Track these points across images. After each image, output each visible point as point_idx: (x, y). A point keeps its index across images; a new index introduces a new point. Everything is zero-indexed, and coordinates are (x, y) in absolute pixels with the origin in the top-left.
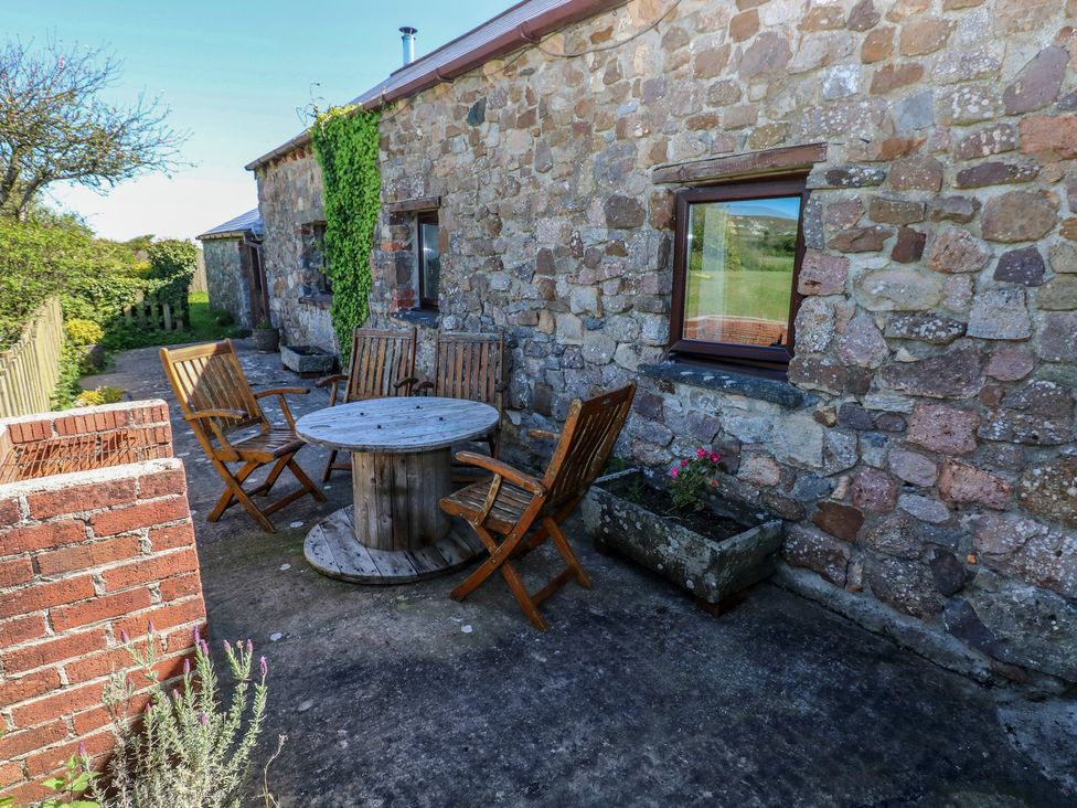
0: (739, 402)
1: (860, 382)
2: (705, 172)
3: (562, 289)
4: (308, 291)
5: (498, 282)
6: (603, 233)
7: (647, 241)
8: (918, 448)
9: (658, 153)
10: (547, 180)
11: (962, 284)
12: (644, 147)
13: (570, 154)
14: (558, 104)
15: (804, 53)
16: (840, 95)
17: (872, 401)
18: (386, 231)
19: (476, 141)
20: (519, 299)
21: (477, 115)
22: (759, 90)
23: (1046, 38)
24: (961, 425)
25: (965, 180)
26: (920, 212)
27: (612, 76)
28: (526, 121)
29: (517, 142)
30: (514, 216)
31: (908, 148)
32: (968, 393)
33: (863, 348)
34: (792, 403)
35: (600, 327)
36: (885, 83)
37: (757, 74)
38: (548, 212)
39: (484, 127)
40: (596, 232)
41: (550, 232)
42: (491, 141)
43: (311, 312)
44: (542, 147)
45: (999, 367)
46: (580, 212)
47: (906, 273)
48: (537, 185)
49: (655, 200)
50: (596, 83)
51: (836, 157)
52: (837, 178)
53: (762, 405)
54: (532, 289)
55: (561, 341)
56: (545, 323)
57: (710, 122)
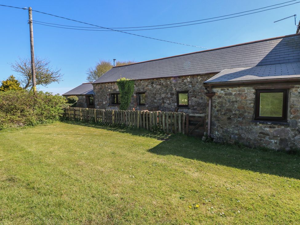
0: (185, 109)
1: (193, 106)
2: (180, 91)
3: (165, 101)
4: (110, 104)
5: (155, 101)
6: (170, 96)
7: (175, 97)
8: (198, 110)
9: (176, 89)
10: (163, 90)
11: (199, 99)
12: (174, 89)
13: (166, 88)
14: (164, 84)
15: (187, 84)
16: (190, 87)
17: (195, 108)
18: (135, 95)
19: (152, 86)
20: (159, 102)
21: (152, 83)
22: (184, 86)
23: (201, 85)
24: (200, 108)
25: (198, 93)
26: (196, 95)
27: (170, 82)
28: (160, 85)
29: (158, 87)
30: (158, 94)
31: (195, 91)
32: (200, 106)
33: (193, 104)
34: (189, 109)
35: (170, 104)
36: (193, 87)
37: (184, 85)
38: (163, 94)
39: (154, 85)
40: (169, 96)
41: (163, 96)
42: (155, 86)
43: (111, 107)
44: (162, 87)
45: (201, 104)
46: (167, 94)
47: (195, 99)
48: (161, 91)
49: (176, 93)
50: (169, 83)
51: (190, 91)
52: (190, 92)
53: (187, 109)
54: (161, 101)
55: (165, 106)
56: (163, 105)
57: (180, 87)
